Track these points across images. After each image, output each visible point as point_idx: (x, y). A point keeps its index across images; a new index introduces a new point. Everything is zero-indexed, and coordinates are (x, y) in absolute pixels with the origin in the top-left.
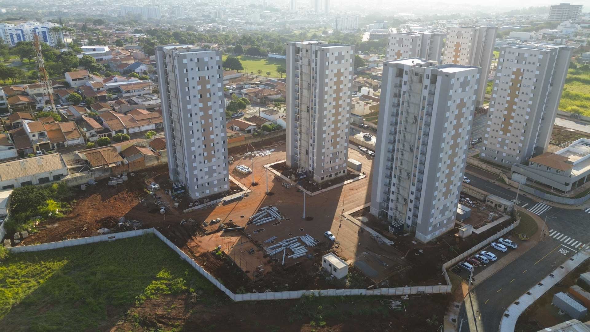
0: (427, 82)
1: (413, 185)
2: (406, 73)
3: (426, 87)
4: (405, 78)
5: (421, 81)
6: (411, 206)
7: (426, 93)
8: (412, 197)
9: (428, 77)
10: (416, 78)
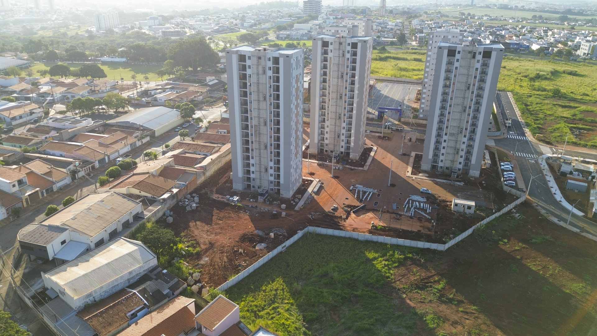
0: (479, 57)
1: (465, 136)
2: (459, 52)
3: (478, 61)
4: (458, 56)
5: (474, 57)
6: (463, 153)
7: (478, 66)
8: (464, 147)
9: (480, 53)
10: (470, 56)
